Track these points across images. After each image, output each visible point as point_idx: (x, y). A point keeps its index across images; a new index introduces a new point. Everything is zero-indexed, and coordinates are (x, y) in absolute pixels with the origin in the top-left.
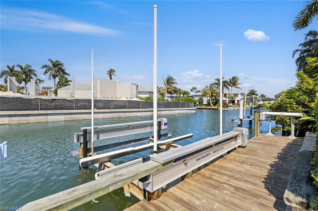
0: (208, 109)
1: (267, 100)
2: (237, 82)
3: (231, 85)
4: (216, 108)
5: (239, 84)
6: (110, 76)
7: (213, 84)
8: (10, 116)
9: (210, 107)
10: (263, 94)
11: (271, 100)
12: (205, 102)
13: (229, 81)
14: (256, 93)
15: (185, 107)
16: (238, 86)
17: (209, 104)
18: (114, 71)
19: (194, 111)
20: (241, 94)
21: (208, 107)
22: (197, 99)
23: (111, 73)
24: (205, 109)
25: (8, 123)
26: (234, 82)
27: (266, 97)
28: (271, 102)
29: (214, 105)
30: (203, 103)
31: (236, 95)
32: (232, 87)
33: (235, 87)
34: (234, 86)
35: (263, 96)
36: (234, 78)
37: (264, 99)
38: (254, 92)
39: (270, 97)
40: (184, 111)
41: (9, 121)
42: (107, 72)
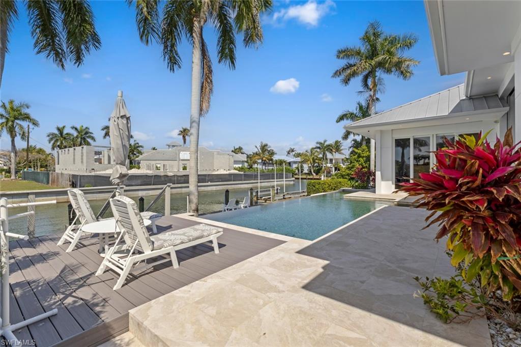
0: (309, 179)
2: (340, 147)
3: (334, 151)
4: (318, 177)
6: (184, 137)
7: (315, 148)
9: (311, 177)
12: (306, 171)
17: (310, 173)
18: (189, 131)
19: (292, 183)
21: (308, 177)
22: (295, 166)
23: (185, 133)
24: (305, 179)
26: (337, 147)
29: (317, 174)
30: (304, 172)
32: (335, 153)
33: (340, 153)
34: (338, 152)
36: (337, 143)
42: (180, 133)
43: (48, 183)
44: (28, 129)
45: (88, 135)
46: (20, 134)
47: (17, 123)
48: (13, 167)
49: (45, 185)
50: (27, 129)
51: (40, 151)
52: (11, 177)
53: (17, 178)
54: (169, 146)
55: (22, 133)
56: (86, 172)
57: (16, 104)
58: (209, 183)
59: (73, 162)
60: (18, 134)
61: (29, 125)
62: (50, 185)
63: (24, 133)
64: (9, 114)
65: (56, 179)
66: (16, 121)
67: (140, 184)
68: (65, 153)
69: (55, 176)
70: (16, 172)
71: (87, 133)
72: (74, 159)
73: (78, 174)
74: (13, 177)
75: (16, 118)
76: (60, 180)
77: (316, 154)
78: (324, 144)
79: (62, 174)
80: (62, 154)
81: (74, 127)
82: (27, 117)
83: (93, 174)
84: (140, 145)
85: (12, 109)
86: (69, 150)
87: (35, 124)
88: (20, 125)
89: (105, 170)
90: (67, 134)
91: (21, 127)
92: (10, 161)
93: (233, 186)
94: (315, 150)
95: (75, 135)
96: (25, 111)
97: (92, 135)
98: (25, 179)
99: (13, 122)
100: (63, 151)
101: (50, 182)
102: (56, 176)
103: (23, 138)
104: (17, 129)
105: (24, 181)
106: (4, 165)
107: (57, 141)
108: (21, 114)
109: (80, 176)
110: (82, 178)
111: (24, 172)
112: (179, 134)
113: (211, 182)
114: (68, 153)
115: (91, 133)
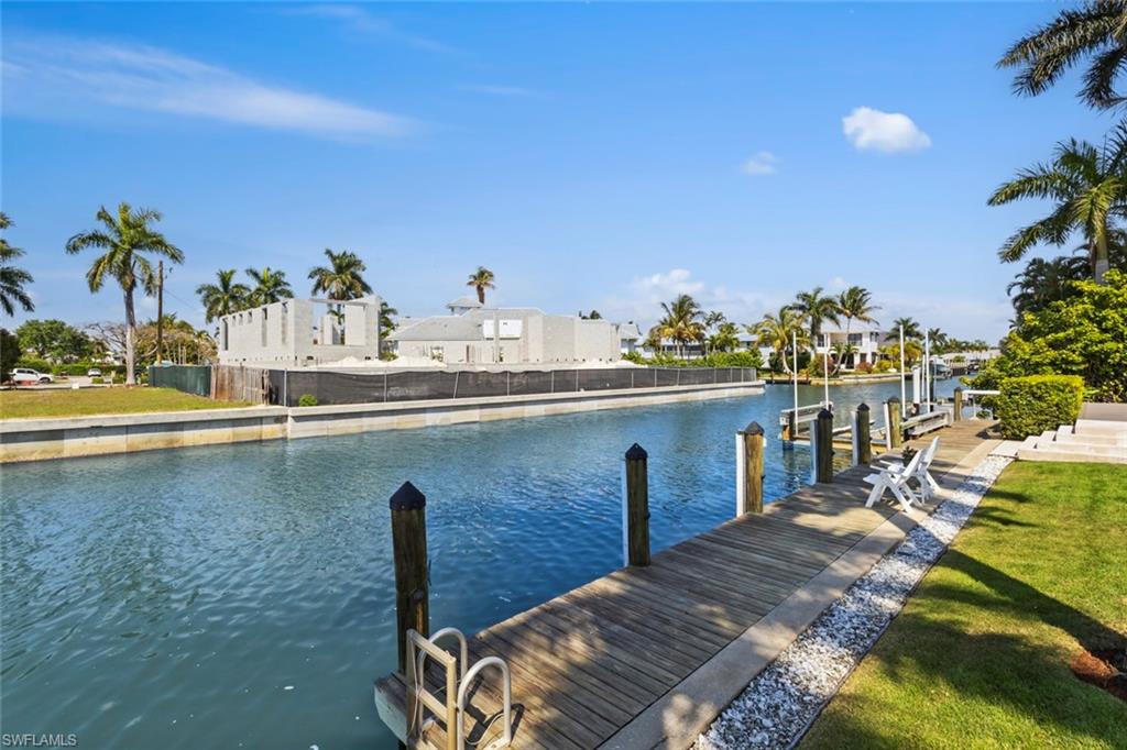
1: (948, 348)
2: (864, 303)
3: (846, 314)
4: (805, 378)
5: (869, 308)
6: (480, 289)
7: (791, 309)
8: (482, 406)
9: (783, 378)
10: (935, 329)
11: (964, 349)
13: (838, 300)
14: (916, 329)
15: (740, 381)
16: (867, 315)
17: (774, 368)
18: (491, 276)
19: (761, 391)
20: (872, 334)
21: (778, 378)
23: (481, 279)
25: (477, 419)
26: (854, 303)
27: (947, 339)
28: (964, 354)
31: (856, 338)
32: (849, 317)
33: (860, 319)
34: (856, 315)
35: (934, 335)
36: (854, 292)
37: (938, 343)
38: (911, 327)
39: (958, 340)
40: (742, 391)
41: (480, 417)
42: (472, 280)
43: (207, 392)
44: (161, 271)
45: (279, 288)
46: (143, 281)
47: (137, 257)
48: (130, 357)
49: (202, 398)
50: (158, 270)
51: (184, 326)
52: (125, 380)
53: (139, 382)
54: (453, 309)
55: (147, 277)
56: (296, 365)
57: (134, 213)
58: (583, 393)
59: (261, 343)
60: (138, 282)
61: (161, 263)
62: (213, 396)
63: (151, 277)
64: (121, 235)
65: (226, 382)
66: (135, 251)
67: (427, 394)
68: (241, 322)
69: (223, 375)
70: (137, 372)
71: (277, 284)
72: (264, 335)
73: (283, 369)
74: (130, 380)
75: (134, 246)
76: (238, 385)
77: (794, 322)
78: (814, 299)
79: (242, 368)
80: (234, 324)
81: (251, 271)
82: (157, 243)
83: (313, 367)
84: (390, 307)
85: (126, 222)
86: (250, 314)
87: (176, 257)
88: (144, 259)
89: (337, 361)
90: (237, 286)
91: (146, 266)
92: (124, 345)
93: (636, 399)
94: (792, 312)
95: (253, 289)
96: (152, 227)
97: (288, 288)
98: (155, 385)
99: (128, 254)
100: (238, 317)
101: (213, 390)
102: (227, 375)
103: (149, 291)
104: (138, 271)
105: (154, 389)
106: (116, 359)
107: (217, 301)
108: (145, 234)
109: (288, 372)
110: (292, 378)
111: (154, 368)
112: (470, 283)
113: (586, 390)
114: (250, 321)
115: (285, 284)
